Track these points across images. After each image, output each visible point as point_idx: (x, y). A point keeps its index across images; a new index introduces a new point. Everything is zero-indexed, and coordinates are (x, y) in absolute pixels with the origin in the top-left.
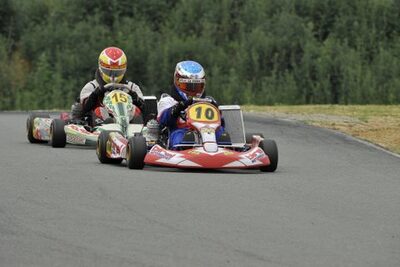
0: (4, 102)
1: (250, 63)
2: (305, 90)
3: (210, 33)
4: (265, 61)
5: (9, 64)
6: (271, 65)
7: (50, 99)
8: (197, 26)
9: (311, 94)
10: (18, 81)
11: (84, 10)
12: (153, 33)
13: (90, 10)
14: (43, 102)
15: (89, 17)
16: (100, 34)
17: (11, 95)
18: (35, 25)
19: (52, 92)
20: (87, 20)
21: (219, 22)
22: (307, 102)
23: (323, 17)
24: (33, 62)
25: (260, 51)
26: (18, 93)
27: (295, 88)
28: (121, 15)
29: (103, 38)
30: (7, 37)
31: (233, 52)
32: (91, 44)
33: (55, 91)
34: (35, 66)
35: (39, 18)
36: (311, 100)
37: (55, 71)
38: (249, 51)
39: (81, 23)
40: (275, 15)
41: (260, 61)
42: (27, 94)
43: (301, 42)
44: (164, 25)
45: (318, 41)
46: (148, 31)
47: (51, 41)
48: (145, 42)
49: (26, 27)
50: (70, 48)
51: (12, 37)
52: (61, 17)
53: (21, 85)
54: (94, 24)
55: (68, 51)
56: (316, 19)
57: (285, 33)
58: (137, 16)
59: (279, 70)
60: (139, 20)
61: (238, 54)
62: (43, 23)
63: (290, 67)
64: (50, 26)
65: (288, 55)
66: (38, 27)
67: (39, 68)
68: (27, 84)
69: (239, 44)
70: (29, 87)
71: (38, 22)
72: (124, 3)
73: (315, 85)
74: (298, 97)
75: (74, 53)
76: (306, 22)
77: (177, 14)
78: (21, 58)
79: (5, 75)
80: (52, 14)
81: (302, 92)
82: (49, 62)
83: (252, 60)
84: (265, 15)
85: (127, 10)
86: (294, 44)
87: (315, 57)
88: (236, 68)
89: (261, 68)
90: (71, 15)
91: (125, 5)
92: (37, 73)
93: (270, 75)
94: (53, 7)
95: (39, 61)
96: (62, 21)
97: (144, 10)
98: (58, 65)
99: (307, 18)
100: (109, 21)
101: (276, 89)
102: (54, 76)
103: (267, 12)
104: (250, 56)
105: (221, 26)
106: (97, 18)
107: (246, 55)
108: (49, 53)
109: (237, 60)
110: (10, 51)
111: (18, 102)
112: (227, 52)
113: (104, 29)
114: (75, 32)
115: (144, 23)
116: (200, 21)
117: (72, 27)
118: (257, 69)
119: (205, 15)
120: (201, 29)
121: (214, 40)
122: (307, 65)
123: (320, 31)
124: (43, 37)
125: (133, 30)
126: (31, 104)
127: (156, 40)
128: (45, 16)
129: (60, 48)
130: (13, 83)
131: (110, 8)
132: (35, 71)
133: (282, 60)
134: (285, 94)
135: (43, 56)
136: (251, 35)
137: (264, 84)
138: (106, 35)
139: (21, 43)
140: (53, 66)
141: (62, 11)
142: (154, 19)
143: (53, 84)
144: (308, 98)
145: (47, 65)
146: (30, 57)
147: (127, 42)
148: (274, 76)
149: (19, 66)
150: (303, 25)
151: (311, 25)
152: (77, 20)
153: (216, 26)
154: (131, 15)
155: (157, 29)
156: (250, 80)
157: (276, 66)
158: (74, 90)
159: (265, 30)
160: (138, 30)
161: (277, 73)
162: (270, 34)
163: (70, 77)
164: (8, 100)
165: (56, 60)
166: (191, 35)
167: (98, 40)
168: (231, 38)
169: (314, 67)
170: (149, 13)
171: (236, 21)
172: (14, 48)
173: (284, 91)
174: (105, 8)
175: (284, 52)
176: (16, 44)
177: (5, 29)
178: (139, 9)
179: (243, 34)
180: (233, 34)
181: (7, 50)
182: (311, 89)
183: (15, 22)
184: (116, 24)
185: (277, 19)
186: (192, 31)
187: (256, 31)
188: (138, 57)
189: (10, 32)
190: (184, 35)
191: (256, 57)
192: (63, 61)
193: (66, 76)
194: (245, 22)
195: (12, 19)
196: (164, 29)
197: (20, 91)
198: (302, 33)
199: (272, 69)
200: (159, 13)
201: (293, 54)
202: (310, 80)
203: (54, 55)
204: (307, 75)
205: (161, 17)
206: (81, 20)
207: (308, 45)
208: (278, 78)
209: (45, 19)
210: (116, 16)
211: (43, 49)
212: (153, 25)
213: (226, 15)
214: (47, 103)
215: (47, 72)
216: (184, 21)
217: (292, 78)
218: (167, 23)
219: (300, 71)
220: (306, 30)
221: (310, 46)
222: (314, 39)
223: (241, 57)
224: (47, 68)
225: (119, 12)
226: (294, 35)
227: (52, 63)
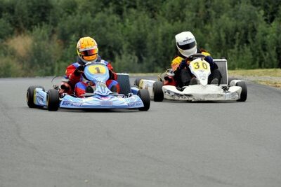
0: (46, 70)
1: (220, 40)
2: (258, 59)
3: (190, 19)
4: (229, 39)
5: (49, 43)
6: (234, 41)
8: (181, 15)
9: (263, 61)
10: (55, 55)
11: (102, 4)
12: (150, 20)
13: (106, 4)
15: (105, 9)
16: (113, 21)
17: (51, 65)
18: (67, 16)
20: (104, 11)
21: (197, 12)
22: (260, 67)
23: (270, 6)
24: (67, 41)
25: (226, 32)
26: (56, 64)
27: (251, 57)
28: (128, 7)
29: (115, 24)
30: (48, 24)
31: (208, 33)
32: (107, 28)
34: (68, 44)
35: (70, 11)
36: (263, 65)
38: (218, 31)
39: (99, 13)
40: (236, 6)
41: (226, 38)
42: (63, 64)
43: (255, 24)
44: (159, 14)
45: (267, 23)
46: (147, 18)
47: (79, 26)
48: (145, 25)
49: (61, 17)
50: (92, 31)
51: (52, 24)
52: (85, 10)
53: (58, 58)
54: (109, 14)
56: (266, 8)
57: (244, 18)
58: (139, 7)
59: (240, 44)
60: (141, 10)
61: (211, 33)
62: (73, 14)
63: (248, 42)
64: (78, 16)
65: (246, 34)
66: (70, 17)
67: (71, 46)
68: (62, 57)
69: (212, 26)
70: (64, 59)
71: (70, 13)
73: (265, 55)
74: (253, 63)
76: (259, 11)
77: (167, 6)
78: (58, 38)
79: (47, 51)
80: (80, 8)
81: (255, 60)
83: (220, 38)
84: (229, 6)
85: (132, 4)
86: (250, 26)
87: (265, 34)
88: (209, 43)
89: (227, 43)
90: (94, 8)
93: (233, 48)
94: (80, 3)
95: (71, 40)
96: (87, 12)
97: (145, 3)
99: (259, 8)
100: (119, 12)
101: (238, 58)
103: (231, 4)
104: (219, 35)
105: (198, 14)
106: (111, 10)
107: (216, 34)
108: (78, 35)
109: (210, 38)
110: (51, 33)
111: (56, 70)
112: (202, 32)
113: (116, 18)
114: (96, 20)
115: (144, 12)
116: (184, 11)
117: (93, 17)
118: (224, 44)
119: (187, 6)
120: (185, 16)
121: (194, 23)
122: (259, 41)
123: (268, 16)
124: (73, 24)
125: (136, 18)
127: (152, 25)
128: (75, 9)
130: (53, 56)
131: (121, 3)
132: (68, 48)
133: (242, 37)
134: (243, 61)
135: (73, 37)
136: (219, 20)
137: (229, 54)
138: (118, 22)
139: (57, 29)
141: (87, 5)
142: (151, 10)
144: (261, 65)
146: (65, 38)
147: (132, 26)
148: (236, 49)
149: (56, 45)
150: (256, 12)
151: (262, 12)
152: (96, 12)
153: (195, 14)
154: (135, 7)
155: (153, 17)
156: (219, 51)
157: (237, 41)
159: (230, 17)
160: (140, 17)
161: (238, 47)
162: (233, 19)
164: (49, 68)
166: (177, 21)
167: (112, 25)
168: (206, 22)
169: (264, 42)
170: (147, 5)
171: (209, 10)
172: (53, 32)
173: (243, 59)
174: (116, 3)
175: (243, 32)
176: (55, 29)
178: (141, 3)
179: (214, 20)
180: (207, 19)
181: (48, 33)
182: (262, 57)
183: (53, 13)
184: (125, 14)
185: (238, 9)
186: (178, 18)
187: (223, 17)
188: (140, 37)
189: (51, 22)
190: (172, 20)
191: (223, 36)
194: (216, 11)
195: (51, 11)
196: (158, 17)
197: (58, 61)
198: (256, 18)
199: (235, 43)
200: (155, 6)
201: (249, 33)
202: (262, 51)
204: (260, 48)
205: (156, 8)
206: (100, 11)
207: (260, 26)
208: (239, 50)
209: (74, 11)
210: (125, 8)
211: (73, 32)
212: (150, 14)
213: (202, 6)
216: (172, 11)
217: (249, 50)
218: (161, 12)
219: (255, 45)
220: (258, 16)
221: (262, 27)
222: (265, 22)
223: (213, 36)
225: (127, 5)
226: (250, 19)
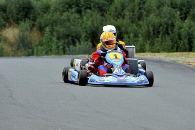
0: (28, 52)
1: (149, 32)
2: (176, 45)
3: (128, 17)
4: (156, 31)
5: (31, 33)
6: (159, 32)
7: (51, 50)
8: (122, 14)
9: (178, 47)
10: (35, 41)
11: (68, 7)
12: (101, 17)
13: (70, 6)
14: (48, 51)
15: (70, 10)
16: (75, 18)
17: (32, 48)
18: (43, 14)
19: (52, 46)
20: (69, 11)
21: (133, 12)
22: (177, 51)
23: (184, 9)
24: (43, 32)
25: (153, 26)
26: (35, 47)
27: (171, 44)
28: (86, 8)
29: (77, 20)
30: (30, 19)
31: (141, 27)
32: (71, 23)
33: (53, 46)
34: (44, 33)
35: (45, 10)
36: (179, 50)
37: (53, 36)
38: (148, 26)
39: (66, 13)
40: (161, 8)
41: (154, 30)
42: (40, 48)
43: (174, 21)
44: (107, 13)
45: (182, 20)
46: (99, 16)
47: (51, 21)
48: (97, 21)
49: (39, 15)
50: (61, 25)
51: (32, 20)
52: (56, 10)
53: (37, 43)
54: (72, 13)
55: (59, 26)
56: (181, 9)
57: (165, 17)
58: (93, 9)
59: (163, 35)
60: (94, 11)
61: (143, 27)
62: (47, 12)
63: (168, 34)
64: (51, 14)
65: (167, 28)
66: (45, 15)
67: (46, 35)
68: (40, 42)
69: (143, 22)
70: (41, 44)
71: (45, 12)
72: (87, 2)
73: (181, 42)
74: (172, 48)
75: (62, 27)
76: (176, 12)
77: (112, 8)
78: (37, 30)
79: (29, 38)
80: (52, 8)
81: (174, 46)
82: (50, 31)
83: (149, 30)
84: (155, 8)
85: (89, 6)
86: (170, 22)
87: (180, 28)
88: (141, 34)
89: (154, 34)
90: (61, 9)
91: (87, 4)
92: (44, 37)
93: (158, 37)
94: (52, 5)
95: (46, 31)
96: (57, 12)
97: (97, 6)
98: (55, 33)
99: (177, 9)
100: (79, 12)
101: (161, 44)
102: (53, 38)
103: (156, 7)
104: (148, 28)
105: (134, 14)
106: (73, 10)
107: (146, 27)
108: (50, 27)
109: (142, 30)
110: (31, 26)
111: (35, 52)
112: (137, 26)
113: (77, 16)
114: (63, 17)
115: (96, 12)
116: (124, 11)
117: (61, 15)
118: (152, 35)
119: (126, 8)
120: (125, 15)
121: (131, 20)
122: (176, 33)
123: (183, 15)
124: (47, 20)
125: (91, 16)
126: (41, 53)
127: (102, 21)
128: (48, 9)
129: (56, 25)
130: (33, 42)
131: (80, 5)
132: (44, 36)
133: (164, 30)
134: (166, 47)
135: (47, 29)
136: (149, 18)
137: (155, 41)
138: (78, 19)
139: (36, 23)
140: (52, 33)
141: (57, 7)
142: (101, 10)
143: (52, 42)
144: (178, 49)
145: (49, 33)
146: (41, 29)
147: (88, 22)
148: (160, 38)
149: (36, 34)
150: (174, 13)
151: (178, 13)
152: (64, 11)
153: (132, 13)
154: (90, 8)
155: (103, 15)
156: (149, 40)
157: (161, 33)
158: (62, 45)
159: (156, 15)
160: (94, 16)
161: (162, 37)
162: (158, 17)
163: (61, 39)
164: (30, 50)
165: (53, 31)
166: (120, 18)
167: (74, 21)
168: (139, 19)
169: (180, 33)
170: (99, 7)
171: (142, 11)
172: (33, 25)
173: (165, 45)
174: (77, 5)
175: (165, 26)
176: (35, 23)
177: (29, 16)
178: (94, 6)
179: (145, 18)
180: (140, 17)
181: (30, 26)
182: (179, 44)
183: (33, 12)
184: (83, 13)
185: (162, 10)
186: (120, 16)
187: (151, 16)
188: (93, 29)
189: (32, 18)
190: (116, 18)
191: (151, 29)
192: (57, 31)
193: (58, 39)
194: (146, 12)
195: (32, 11)
196: (106, 15)
197: (37, 46)
198: (174, 17)
199: (159, 34)
200: (104, 8)
201: (170, 27)
202: (178, 40)
203: (52, 28)
204: (177, 37)
205: (105, 9)
206: (66, 11)
207: (177, 22)
208: (162, 39)
209: (48, 11)
210: (83, 9)
211: (47, 25)
212: (101, 13)
213: (137, 8)
214: (49, 52)
215: (50, 37)
216: (116, 11)
217: (169, 38)
218: (108, 12)
219: (173, 35)
220: (176, 15)
221: (178, 23)
222: (180, 20)
223: (144, 29)
224: (50, 35)
225: (85, 7)
226: (170, 18)
227: (52, 32)
